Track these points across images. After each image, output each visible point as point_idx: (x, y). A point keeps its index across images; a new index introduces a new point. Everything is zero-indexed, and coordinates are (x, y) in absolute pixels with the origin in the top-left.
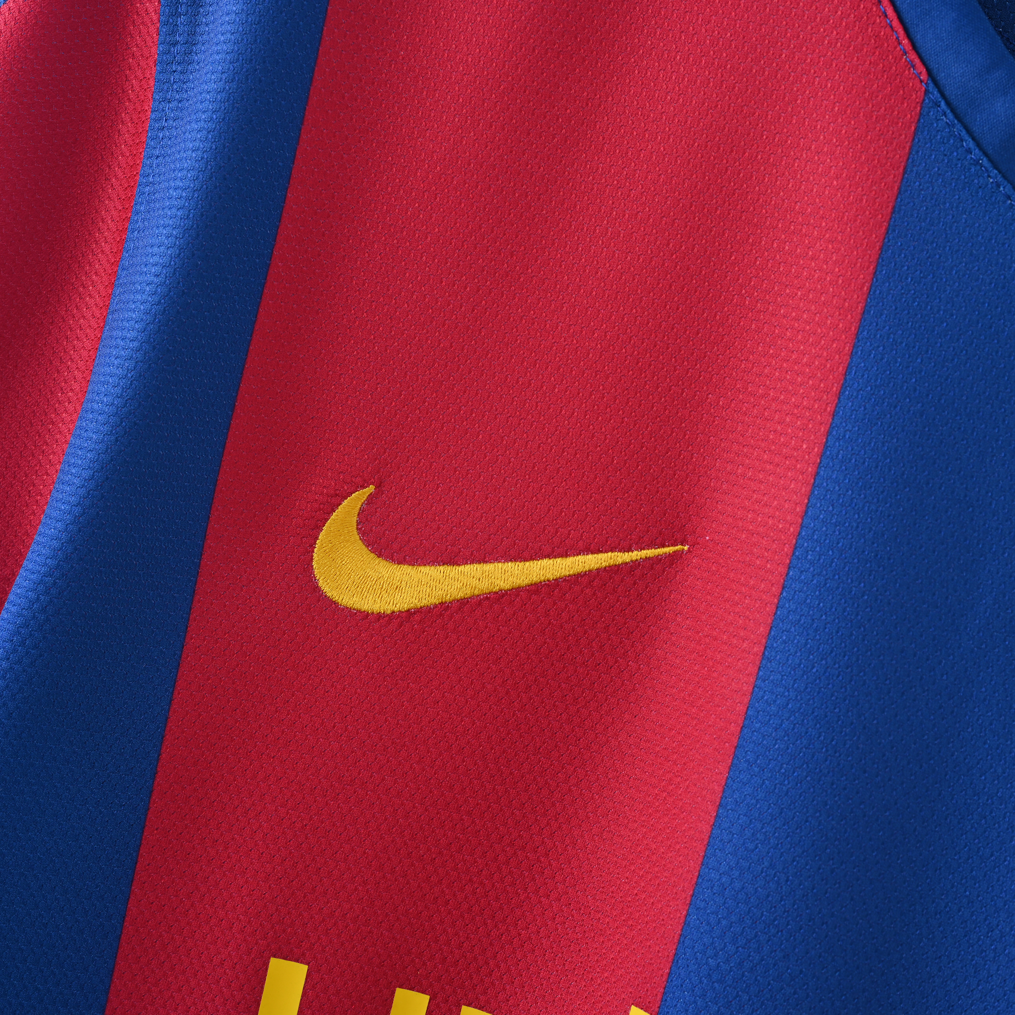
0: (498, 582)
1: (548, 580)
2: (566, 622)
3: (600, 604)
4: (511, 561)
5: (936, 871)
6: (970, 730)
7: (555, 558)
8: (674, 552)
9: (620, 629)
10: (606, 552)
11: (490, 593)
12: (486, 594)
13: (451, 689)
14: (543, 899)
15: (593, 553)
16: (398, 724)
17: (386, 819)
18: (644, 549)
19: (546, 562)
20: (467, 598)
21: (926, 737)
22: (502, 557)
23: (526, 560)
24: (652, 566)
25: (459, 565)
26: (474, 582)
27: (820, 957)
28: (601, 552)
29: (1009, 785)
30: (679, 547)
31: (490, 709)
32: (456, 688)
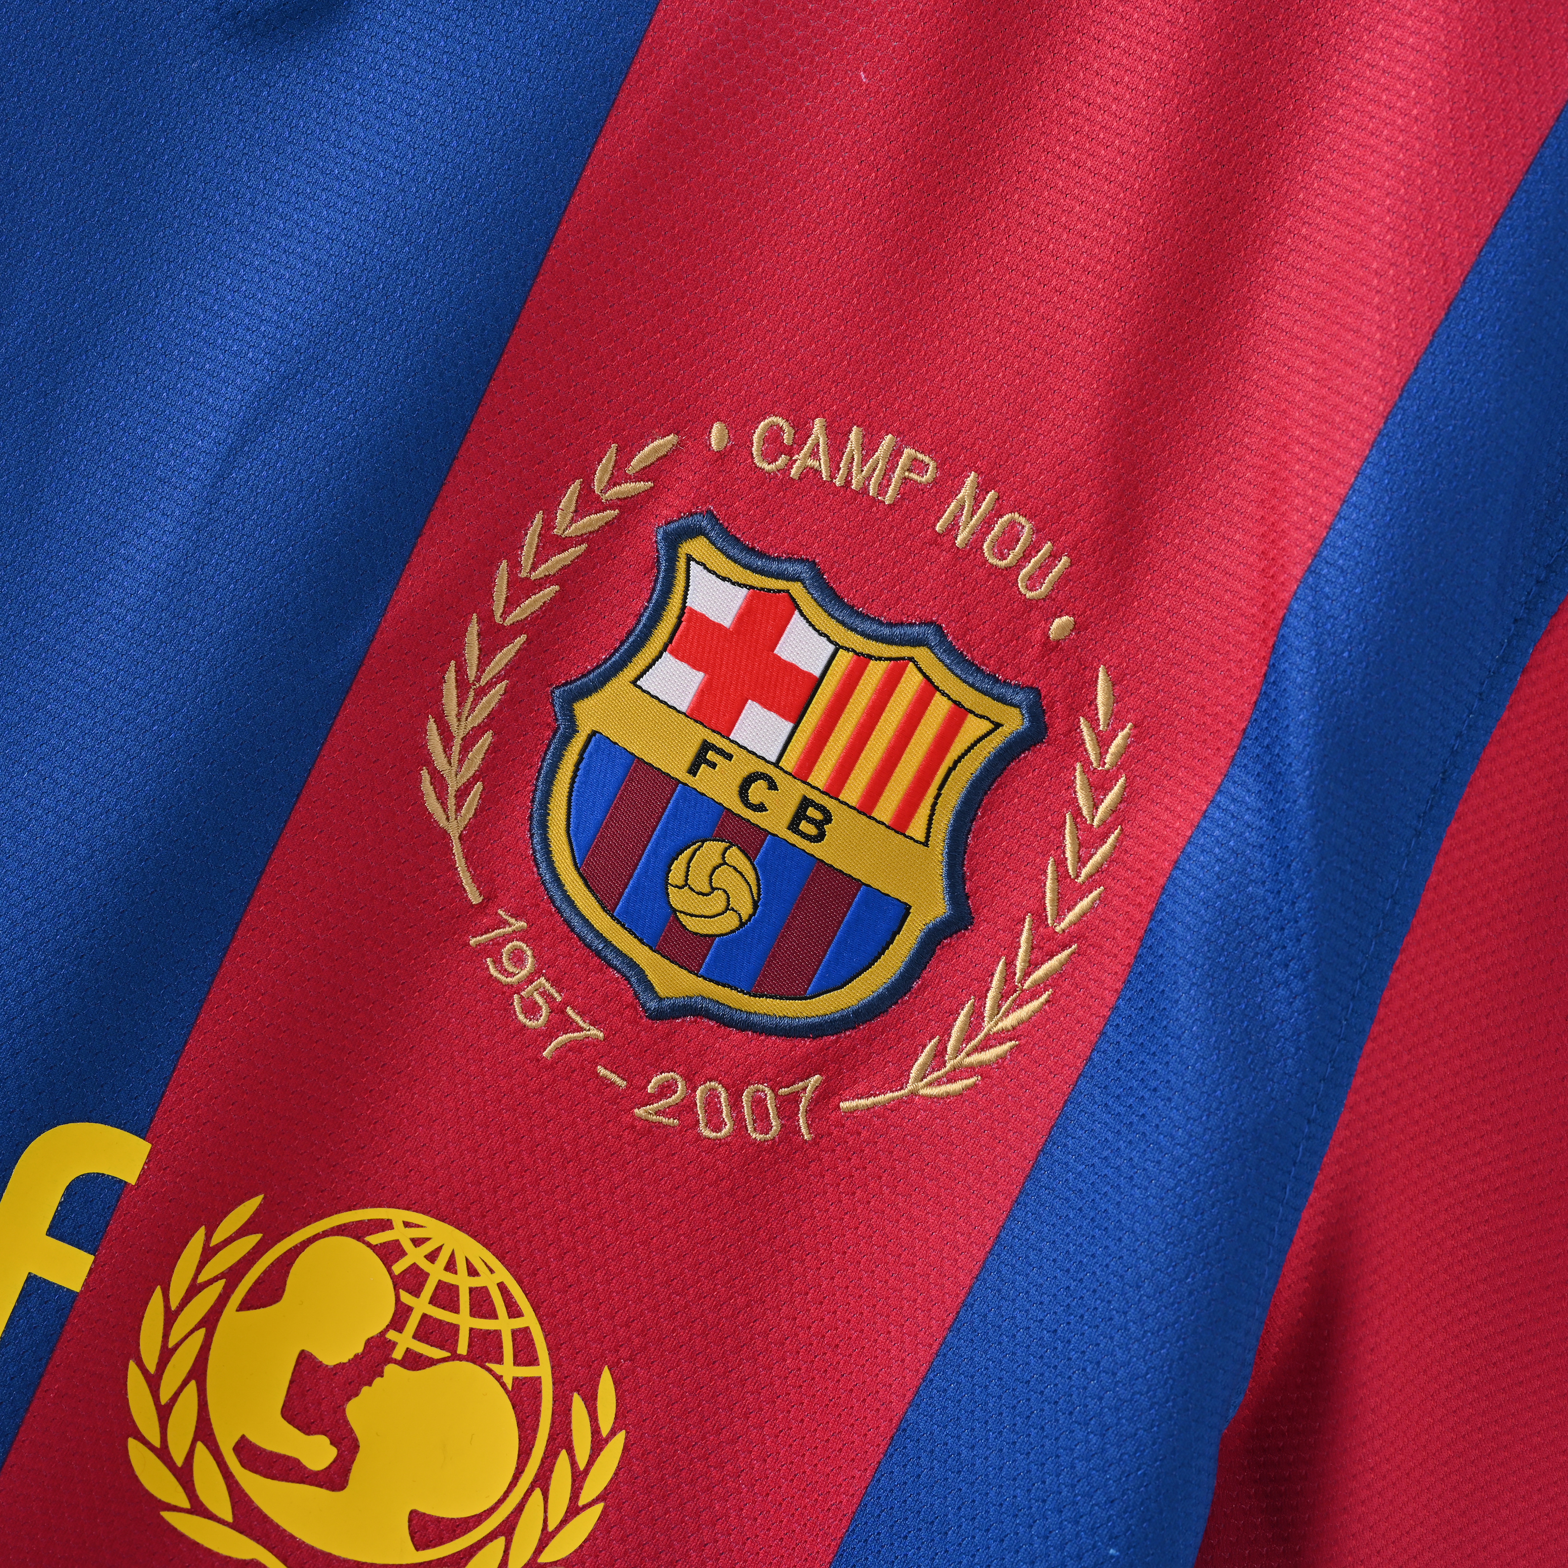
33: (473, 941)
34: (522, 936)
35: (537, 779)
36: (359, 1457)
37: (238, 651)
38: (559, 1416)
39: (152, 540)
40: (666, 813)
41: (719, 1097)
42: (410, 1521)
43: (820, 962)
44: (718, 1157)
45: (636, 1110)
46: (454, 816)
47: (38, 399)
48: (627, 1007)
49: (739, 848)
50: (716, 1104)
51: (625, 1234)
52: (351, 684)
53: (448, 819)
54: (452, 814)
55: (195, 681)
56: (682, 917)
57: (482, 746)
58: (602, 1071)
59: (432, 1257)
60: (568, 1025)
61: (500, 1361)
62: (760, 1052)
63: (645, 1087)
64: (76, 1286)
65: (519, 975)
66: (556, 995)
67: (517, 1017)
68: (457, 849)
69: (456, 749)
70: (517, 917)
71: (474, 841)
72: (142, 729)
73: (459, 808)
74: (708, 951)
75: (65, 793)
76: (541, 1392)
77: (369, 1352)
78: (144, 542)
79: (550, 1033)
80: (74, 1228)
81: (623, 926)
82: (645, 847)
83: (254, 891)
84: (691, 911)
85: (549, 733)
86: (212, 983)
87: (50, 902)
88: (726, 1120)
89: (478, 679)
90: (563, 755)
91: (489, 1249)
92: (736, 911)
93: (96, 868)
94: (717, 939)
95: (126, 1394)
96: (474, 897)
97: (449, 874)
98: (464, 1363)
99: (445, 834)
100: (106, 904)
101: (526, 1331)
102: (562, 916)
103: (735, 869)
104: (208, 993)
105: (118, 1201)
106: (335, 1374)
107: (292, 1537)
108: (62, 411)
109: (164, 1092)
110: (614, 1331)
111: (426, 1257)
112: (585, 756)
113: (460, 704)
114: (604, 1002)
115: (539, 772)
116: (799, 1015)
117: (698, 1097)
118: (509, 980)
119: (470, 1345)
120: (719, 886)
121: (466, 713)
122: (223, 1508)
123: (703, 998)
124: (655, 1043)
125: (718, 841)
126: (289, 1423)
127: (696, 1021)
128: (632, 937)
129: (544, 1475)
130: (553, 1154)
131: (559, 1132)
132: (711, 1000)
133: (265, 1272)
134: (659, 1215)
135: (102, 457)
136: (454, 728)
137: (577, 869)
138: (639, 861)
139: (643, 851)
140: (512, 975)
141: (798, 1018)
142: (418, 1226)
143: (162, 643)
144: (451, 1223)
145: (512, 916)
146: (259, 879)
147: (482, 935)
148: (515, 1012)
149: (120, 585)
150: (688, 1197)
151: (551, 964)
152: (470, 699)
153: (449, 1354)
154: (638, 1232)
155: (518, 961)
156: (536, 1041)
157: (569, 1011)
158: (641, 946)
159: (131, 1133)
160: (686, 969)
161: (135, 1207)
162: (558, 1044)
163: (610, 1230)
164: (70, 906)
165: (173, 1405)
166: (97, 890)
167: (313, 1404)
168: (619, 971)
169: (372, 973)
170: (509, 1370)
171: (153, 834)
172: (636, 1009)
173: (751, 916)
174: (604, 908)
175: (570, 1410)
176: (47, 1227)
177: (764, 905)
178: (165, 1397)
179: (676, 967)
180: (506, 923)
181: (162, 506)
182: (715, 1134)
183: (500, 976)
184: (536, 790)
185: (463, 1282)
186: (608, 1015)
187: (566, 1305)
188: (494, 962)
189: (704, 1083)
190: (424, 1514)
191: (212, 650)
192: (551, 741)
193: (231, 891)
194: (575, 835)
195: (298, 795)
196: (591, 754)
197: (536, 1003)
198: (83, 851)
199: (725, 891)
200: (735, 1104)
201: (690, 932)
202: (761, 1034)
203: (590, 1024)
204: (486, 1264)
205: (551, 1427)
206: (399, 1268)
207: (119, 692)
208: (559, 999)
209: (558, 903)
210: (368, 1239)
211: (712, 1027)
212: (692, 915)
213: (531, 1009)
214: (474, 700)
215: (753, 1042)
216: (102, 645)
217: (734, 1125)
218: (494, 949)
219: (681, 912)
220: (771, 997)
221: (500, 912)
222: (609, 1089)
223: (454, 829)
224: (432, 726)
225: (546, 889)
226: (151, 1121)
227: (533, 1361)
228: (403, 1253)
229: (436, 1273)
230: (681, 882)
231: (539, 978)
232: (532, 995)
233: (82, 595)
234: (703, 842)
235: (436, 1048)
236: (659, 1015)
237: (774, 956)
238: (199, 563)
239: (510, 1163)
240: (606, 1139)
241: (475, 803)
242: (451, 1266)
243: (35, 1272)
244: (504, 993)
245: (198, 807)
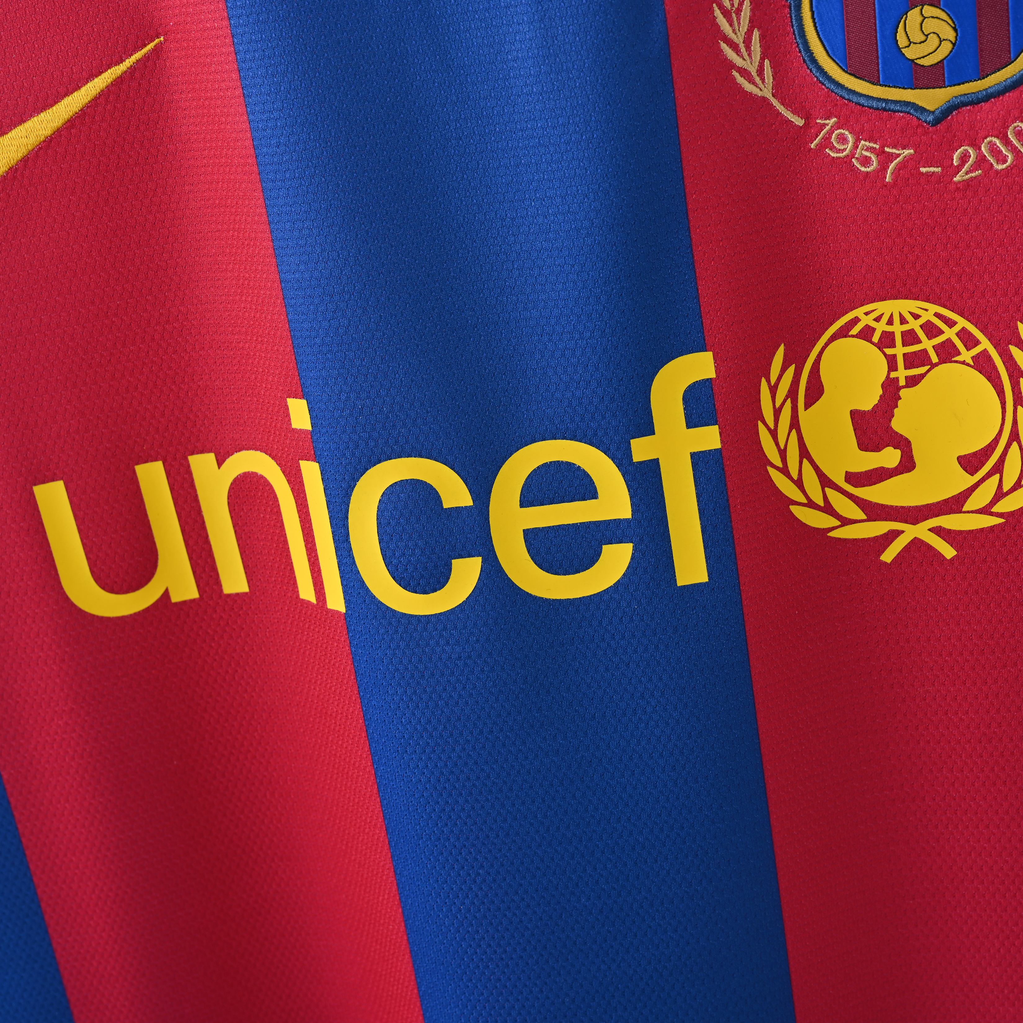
0: (41, 133)
1: (76, 113)
2: (106, 138)
3: (124, 113)
4: (42, 111)
5: (444, 196)
6: (418, 78)
7: (72, 93)
8: (155, 46)
9: (148, 124)
10: (106, 70)
11: (40, 144)
12: (37, 145)
13: (52, 229)
14: (201, 353)
15: (97, 76)
16: (29, 274)
17: (59, 348)
18: (132, 55)
19: (67, 100)
20: (26, 156)
21: (388, 99)
22: (34, 112)
23: (52, 106)
24: (145, 64)
25: (7, 133)
26: (25, 141)
27: (389, 300)
28: (102, 72)
29: (466, 106)
30: (157, 41)
31: (88, 230)
32: (55, 226)
33: (813, 146)
34: (838, 126)
35: (795, 39)
36: (913, 446)
37: (602, 70)
38: (1008, 362)
39: (521, 42)
40: (877, 11)
41: (996, 144)
42: (960, 463)
43: (1009, 37)
44: (1014, 176)
45: (955, 179)
46: (763, 86)
47: (418, 6)
48: (917, 127)
49: (928, 5)
50: (996, 149)
51: (987, 247)
52: (669, 50)
53: (761, 90)
54: (761, 86)
55: (589, 100)
56: (918, 62)
57: (755, 40)
58: (923, 170)
59: (890, 322)
60: (891, 157)
61: (959, 353)
62: (1004, 107)
63: (952, 164)
64: (717, 445)
65: (849, 148)
66: (875, 146)
67: (860, 170)
68: (775, 102)
69: (743, 50)
70: (829, 118)
71: (782, 93)
72: (577, 143)
73: (763, 80)
74: (943, 70)
75: (559, 200)
76: (990, 356)
77: (886, 391)
78: (518, 45)
79: (883, 168)
80: (699, 417)
81: (889, 86)
82: (876, 37)
83: (684, 190)
84: (922, 55)
85: (787, 10)
86: (692, 250)
87: (586, 260)
88: (1007, 154)
89: (732, 5)
90: (802, 17)
91: (918, 300)
92: (946, 40)
93: (599, 228)
94: (945, 61)
95: (775, 485)
96: (799, 122)
97: (779, 118)
98: (940, 366)
99: (764, 99)
100: (615, 244)
101: (964, 329)
102: (853, 102)
103: (933, 17)
104: (693, 257)
105: (712, 391)
106: (875, 412)
107: (902, 507)
108: (433, 5)
109: (702, 322)
110: (1011, 301)
111: (886, 324)
112: (814, 10)
113: (731, 25)
114: (903, 133)
115: (794, 34)
116: (1014, 73)
117: (984, 151)
118: (844, 153)
119: (938, 355)
120: (929, 32)
121: (737, 28)
122: (857, 513)
123: (956, 97)
124: (944, 137)
125: (914, 8)
126: (866, 451)
127: (959, 112)
128: (898, 89)
129: (1018, 397)
130: (923, 230)
131: (919, 216)
132: (961, 96)
133: (807, 383)
134: (1000, 226)
135: (469, 15)
136: (735, 39)
137: (846, 72)
138: (877, 46)
139: (876, 40)
140: (845, 150)
141: (1014, 75)
142: (873, 311)
143: (560, 91)
144: (890, 299)
145: (825, 119)
146: (683, 183)
147: (815, 139)
148: (858, 168)
149: (520, 75)
150: (1010, 207)
151: (862, 131)
152: (735, 19)
153: (929, 366)
154: (994, 242)
155: (843, 140)
156: (878, 176)
157: (887, 149)
158: (906, 91)
159: (698, 352)
160: (937, 88)
161: (723, 388)
162: (891, 170)
163: (978, 250)
164: (597, 256)
165: (802, 477)
166: (606, 239)
167: (873, 435)
168: (902, 112)
169: (770, 195)
170: (967, 355)
171: (617, 193)
172: (923, 126)
173: (956, 37)
174: (873, 83)
175: (1012, 356)
176: (685, 425)
177: (960, 26)
178: (795, 475)
179: (931, 90)
180: (825, 125)
181: (515, 20)
182: (1005, 165)
183: (838, 155)
184: (798, 45)
185: (914, 325)
186: (909, 139)
187: (977, 303)
188: (831, 149)
189: (983, 141)
190: (965, 455)
191: (588, 78)
192: (790, 14)
193: (673, 198)
194: (834, 55)
195: (677, 126)
196: (817, 7)
197: (866, 157)
198: (586, 223)
199: (934, 33)
200: (1007, 142)
201: (928, 66)
202: (999, 97)
203: (903, 149)
204: (921, 308)
205: (1007, 371)
206: (876, 338)
207: (554, 131)
208: (878, 147)
209: (847, 97)
210: (850, 333)
211: (970, 109)
212: (923, 57)
213: (866, 161)
214: (737, 18)
215: (997, 103)
216: (530, 112)
217: (1013, 154)
218: (827, 142)
219: (917, 59)
220: (993, 74)
221: (818, 121)
222: (933, 177)
223: (767, 93)
224: (724, 46)
225: (836, 93)
226: (704, 340)
227: (977, 343)
228: (874, 330)
229: (898, 329)
230: (907, 43)
231: (860, 142)
232: (862, 154)
233: (504, 93)
234: (906, 14)
235: (827, 214)
236: (937, 121)
237: (981, 50)
238: (553, 38)
239: (903, 248)
240: (947, 204)
241: (770, 72)
242: (903, 321)
243: (693, 451)
244: (846, 162)
245: (631, 165)
